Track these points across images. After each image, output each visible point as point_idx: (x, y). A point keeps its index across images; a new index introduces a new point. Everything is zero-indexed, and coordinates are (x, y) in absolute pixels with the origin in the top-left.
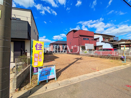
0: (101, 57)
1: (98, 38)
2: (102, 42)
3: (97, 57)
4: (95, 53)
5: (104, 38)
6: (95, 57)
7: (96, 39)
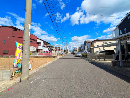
0: (43, 57)
1: (40, 43)
2: (43, 46)
3: (41, 57)
4: (39, 55)
5: (44, 44)
6: (39, 57)
7: (38, 43)
